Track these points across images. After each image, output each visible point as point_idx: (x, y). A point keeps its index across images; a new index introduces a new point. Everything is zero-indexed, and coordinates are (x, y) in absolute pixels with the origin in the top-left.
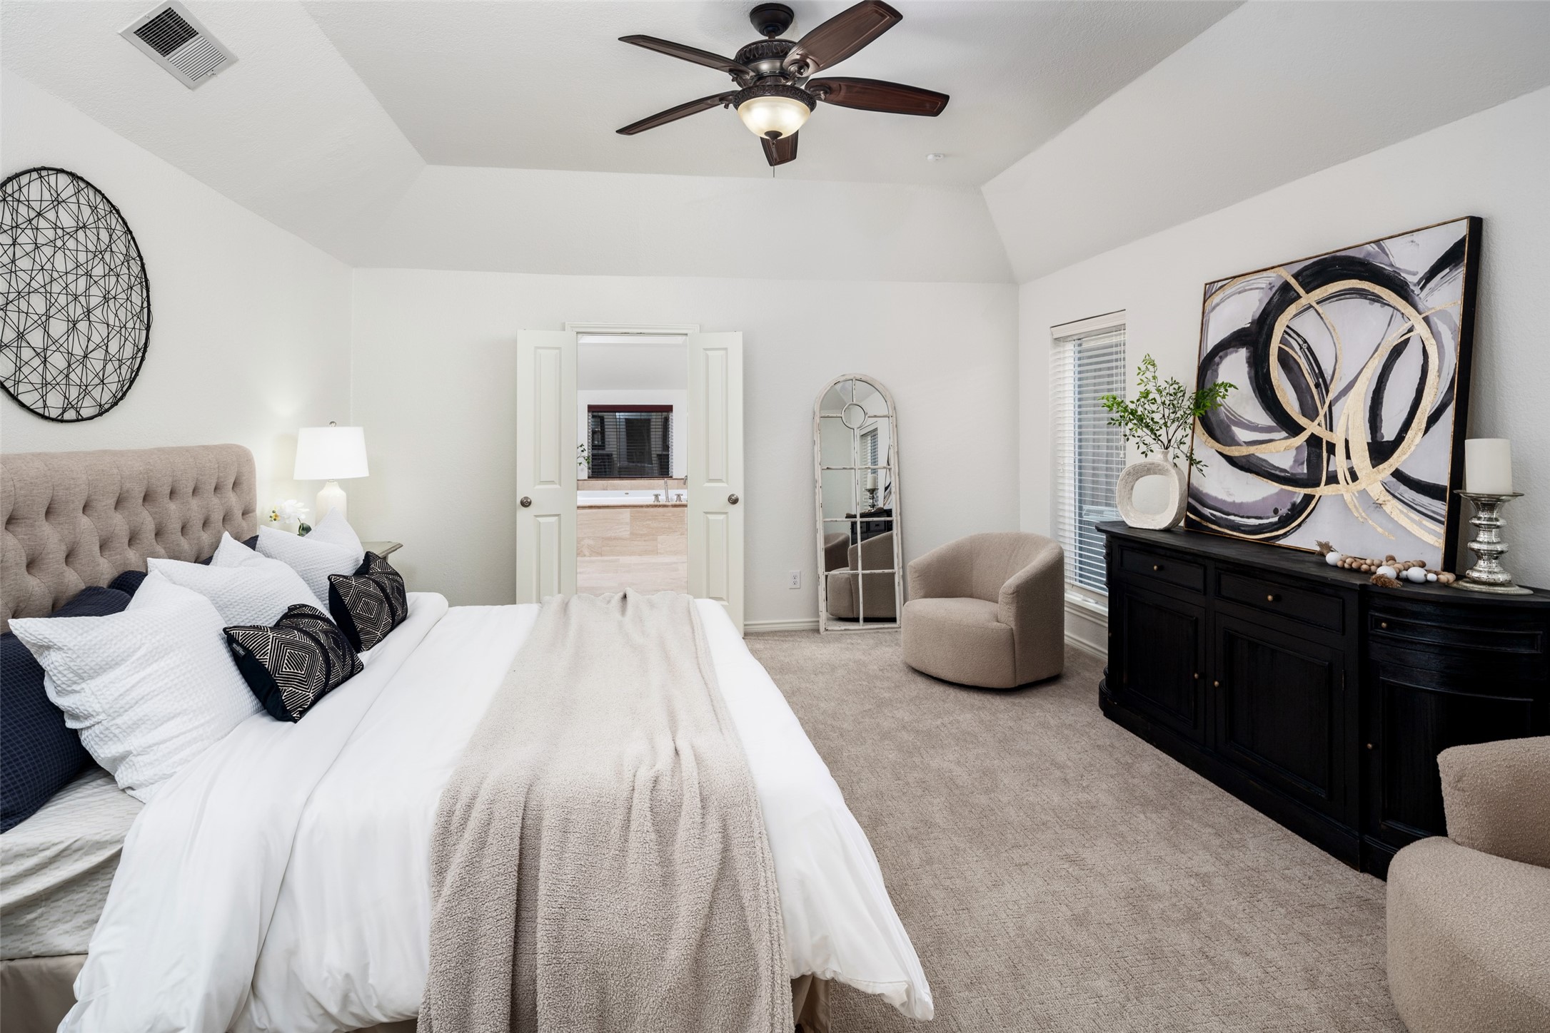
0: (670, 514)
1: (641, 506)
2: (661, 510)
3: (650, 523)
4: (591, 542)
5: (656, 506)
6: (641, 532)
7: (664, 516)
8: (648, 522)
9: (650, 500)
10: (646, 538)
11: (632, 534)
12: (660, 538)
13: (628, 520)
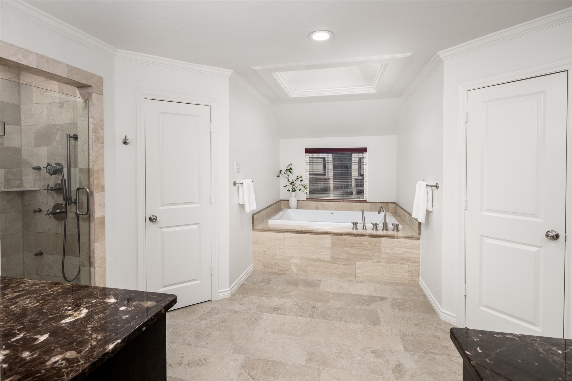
0: (367, 243)
1: (341, 234)
2: (359, 238)
3: (349, 249)
4: (298, 261)
5: (354, 235)
6: (341, 257)
7: (361, 244)
8: (346, 249)
9: (347, 227)
10: (345, 263)
11: (332, 257)
12: (358, 263)
13: (329, 245)
